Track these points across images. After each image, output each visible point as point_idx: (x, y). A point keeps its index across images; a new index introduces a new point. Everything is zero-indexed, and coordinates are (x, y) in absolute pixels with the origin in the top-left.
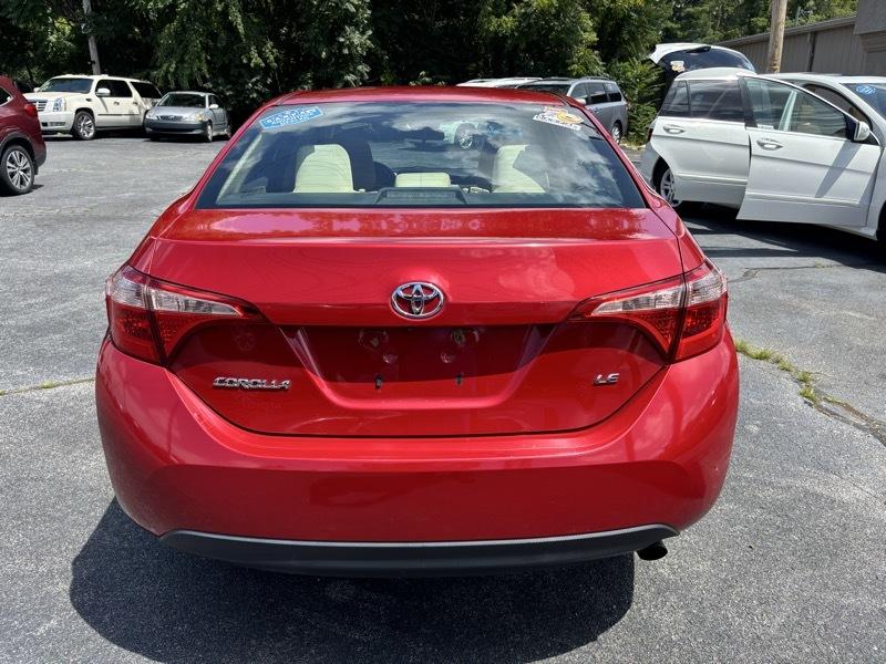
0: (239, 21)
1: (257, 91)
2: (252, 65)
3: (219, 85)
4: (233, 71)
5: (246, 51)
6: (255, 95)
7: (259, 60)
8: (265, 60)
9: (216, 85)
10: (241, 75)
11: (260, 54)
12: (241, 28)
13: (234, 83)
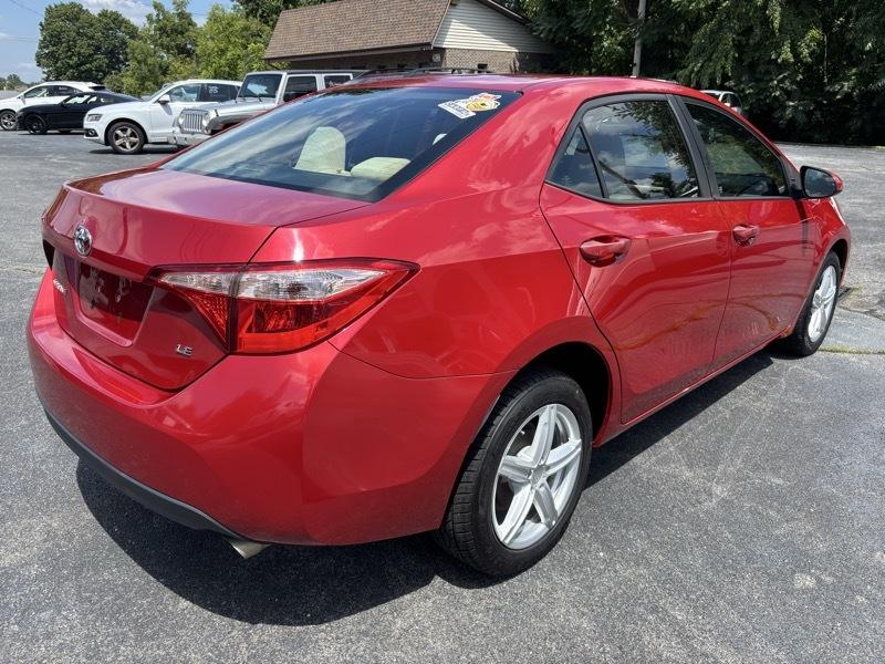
0: (777, 14)
1: (782, 89)
2: (779, 61)
3: (742, 83)
4: (762, 68)
5: (778, 47)
6: (778, 93)
7: (790, 55)
8: (796, 54)
9: (739, 82)
10: (768, 72)
11: (794, 49)
12: (776, 24)
13: (758, 81)
